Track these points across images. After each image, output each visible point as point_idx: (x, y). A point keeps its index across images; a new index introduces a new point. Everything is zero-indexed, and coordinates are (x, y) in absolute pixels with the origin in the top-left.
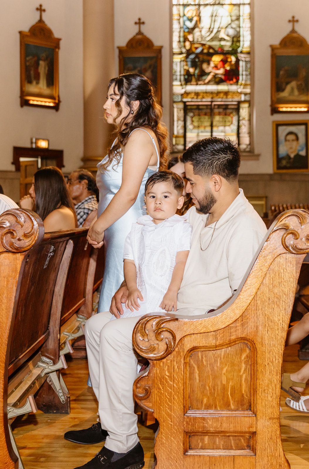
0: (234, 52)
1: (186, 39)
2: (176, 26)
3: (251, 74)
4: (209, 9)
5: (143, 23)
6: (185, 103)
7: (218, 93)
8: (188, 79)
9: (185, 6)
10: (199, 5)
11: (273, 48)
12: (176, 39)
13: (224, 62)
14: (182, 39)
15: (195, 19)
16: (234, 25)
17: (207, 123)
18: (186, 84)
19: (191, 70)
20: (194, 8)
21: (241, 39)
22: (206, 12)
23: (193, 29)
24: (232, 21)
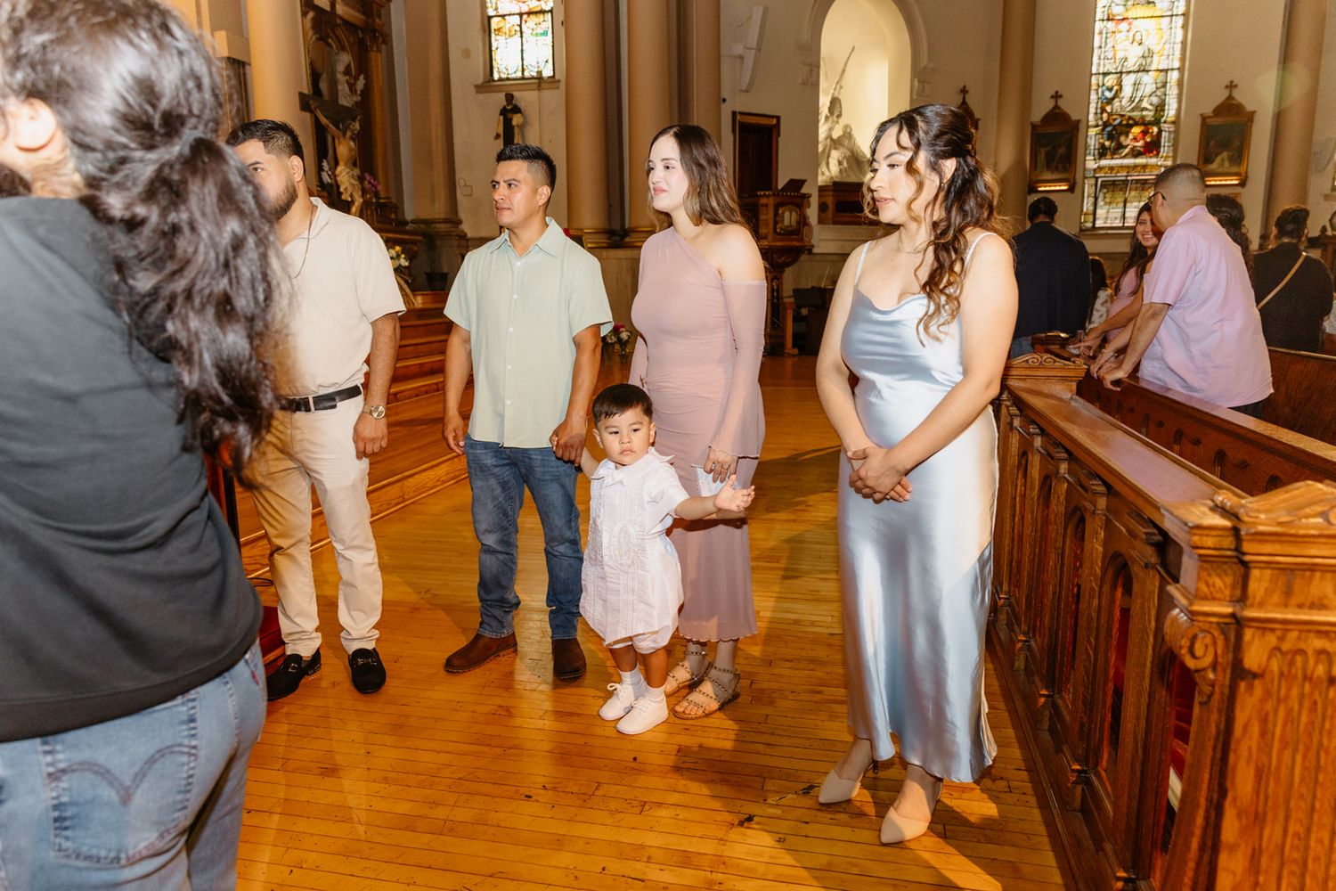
0: (1157, 122)
1: (1103, 110)
2: (1093, 97)
3: (1175, 146)
4: (1133, 76)
5: (1061, 96)
6: (1097, 178)
7: (1135, 167)
8: (1103, 152)
9: (1105, 74)
10: (1121, 73)
11: (1204, 118)
12: (1092, 110)
13: (1144, 133)
14: (1099, 111)
15: (1115, 88)
16: (1159, 93)
17: (1123, 199)
18: (1100, 158)
19: (1107, 143)
20: (1115, 76)
21: (1166, 107)
22: (1128, 81)
23: (1113, 99)
24: (1157, 88)
